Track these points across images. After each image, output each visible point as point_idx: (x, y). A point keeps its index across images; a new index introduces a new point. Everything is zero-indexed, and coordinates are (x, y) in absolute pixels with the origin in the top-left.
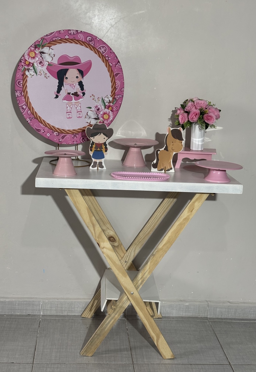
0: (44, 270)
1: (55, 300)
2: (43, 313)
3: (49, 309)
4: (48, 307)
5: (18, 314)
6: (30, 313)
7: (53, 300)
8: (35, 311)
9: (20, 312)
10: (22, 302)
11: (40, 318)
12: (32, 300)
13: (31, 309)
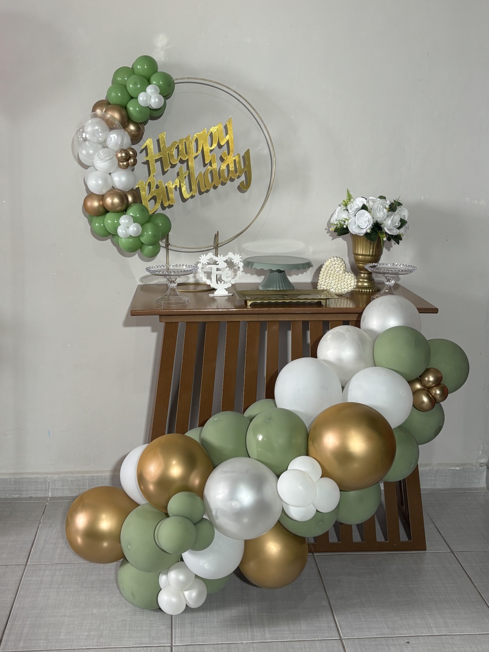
0: (49, 432)
1: (68, 475)
2: (51, 494)
3: (59, 487)
4: (58, 486)
5: (16, 496)
6: (33, 496)
7: (65, 475)
8: (39, 492)
9: (18, 494)
10: (20, 480)
11: (47, 502)
12: (34, 476)
13: (33, 488)
